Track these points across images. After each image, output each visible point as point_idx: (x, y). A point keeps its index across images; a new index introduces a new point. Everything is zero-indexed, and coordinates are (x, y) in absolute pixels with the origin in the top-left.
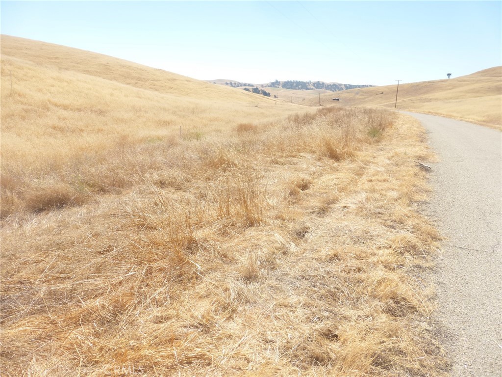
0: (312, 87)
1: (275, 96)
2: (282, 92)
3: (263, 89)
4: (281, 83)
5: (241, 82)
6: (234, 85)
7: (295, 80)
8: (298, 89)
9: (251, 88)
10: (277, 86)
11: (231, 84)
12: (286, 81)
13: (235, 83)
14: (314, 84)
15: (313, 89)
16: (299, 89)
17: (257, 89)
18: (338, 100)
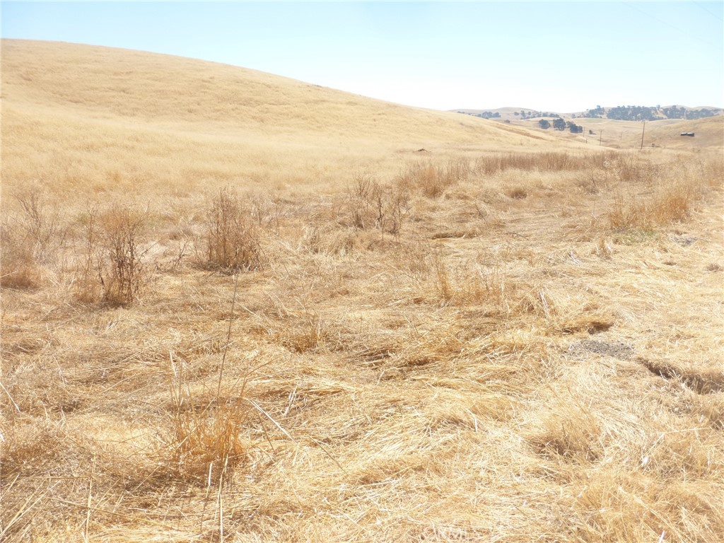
0: (661, 115)
1: (591, 132)
2: (605, 124)
3: (571, 120)
4: (607, 111)
5: (539, 111)
6: (527, 116)
7: (631, 105)
8: (636, 120)
9: (552, 119)
10: (599, 115)
11: (523, 113)
12: (616, 106)
13: (529, 113)
14: (665, 111)
15: (662, 118)
16: (638, 119)
17: (562, 120)
18: (692, 135)
